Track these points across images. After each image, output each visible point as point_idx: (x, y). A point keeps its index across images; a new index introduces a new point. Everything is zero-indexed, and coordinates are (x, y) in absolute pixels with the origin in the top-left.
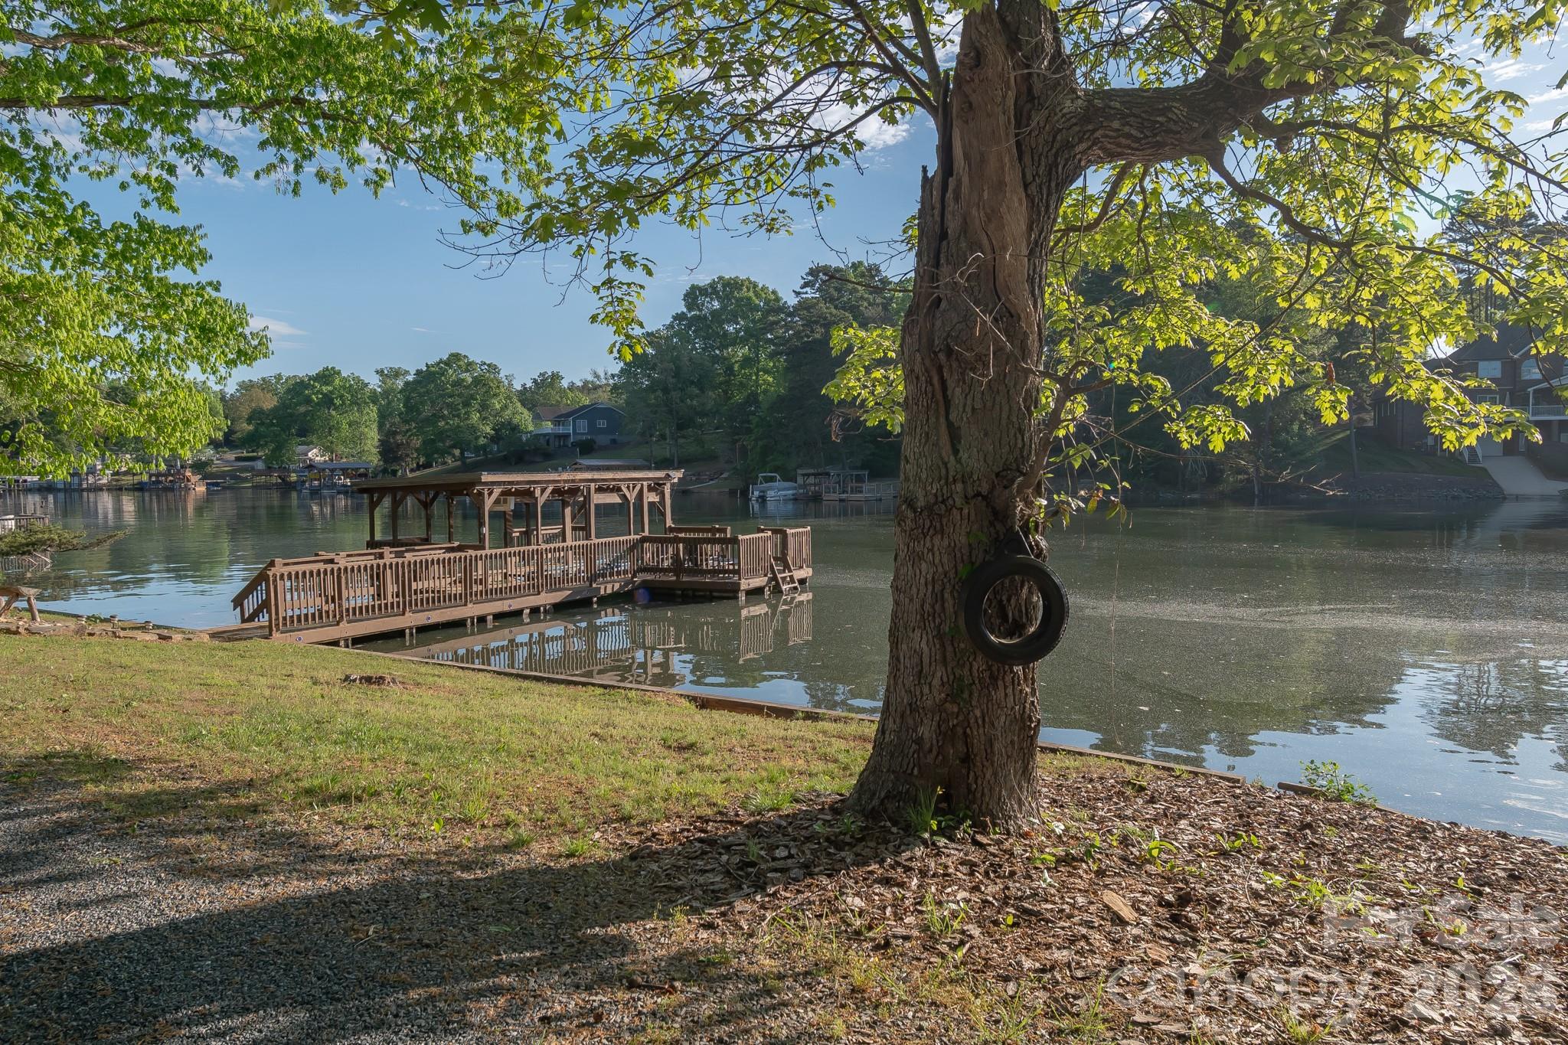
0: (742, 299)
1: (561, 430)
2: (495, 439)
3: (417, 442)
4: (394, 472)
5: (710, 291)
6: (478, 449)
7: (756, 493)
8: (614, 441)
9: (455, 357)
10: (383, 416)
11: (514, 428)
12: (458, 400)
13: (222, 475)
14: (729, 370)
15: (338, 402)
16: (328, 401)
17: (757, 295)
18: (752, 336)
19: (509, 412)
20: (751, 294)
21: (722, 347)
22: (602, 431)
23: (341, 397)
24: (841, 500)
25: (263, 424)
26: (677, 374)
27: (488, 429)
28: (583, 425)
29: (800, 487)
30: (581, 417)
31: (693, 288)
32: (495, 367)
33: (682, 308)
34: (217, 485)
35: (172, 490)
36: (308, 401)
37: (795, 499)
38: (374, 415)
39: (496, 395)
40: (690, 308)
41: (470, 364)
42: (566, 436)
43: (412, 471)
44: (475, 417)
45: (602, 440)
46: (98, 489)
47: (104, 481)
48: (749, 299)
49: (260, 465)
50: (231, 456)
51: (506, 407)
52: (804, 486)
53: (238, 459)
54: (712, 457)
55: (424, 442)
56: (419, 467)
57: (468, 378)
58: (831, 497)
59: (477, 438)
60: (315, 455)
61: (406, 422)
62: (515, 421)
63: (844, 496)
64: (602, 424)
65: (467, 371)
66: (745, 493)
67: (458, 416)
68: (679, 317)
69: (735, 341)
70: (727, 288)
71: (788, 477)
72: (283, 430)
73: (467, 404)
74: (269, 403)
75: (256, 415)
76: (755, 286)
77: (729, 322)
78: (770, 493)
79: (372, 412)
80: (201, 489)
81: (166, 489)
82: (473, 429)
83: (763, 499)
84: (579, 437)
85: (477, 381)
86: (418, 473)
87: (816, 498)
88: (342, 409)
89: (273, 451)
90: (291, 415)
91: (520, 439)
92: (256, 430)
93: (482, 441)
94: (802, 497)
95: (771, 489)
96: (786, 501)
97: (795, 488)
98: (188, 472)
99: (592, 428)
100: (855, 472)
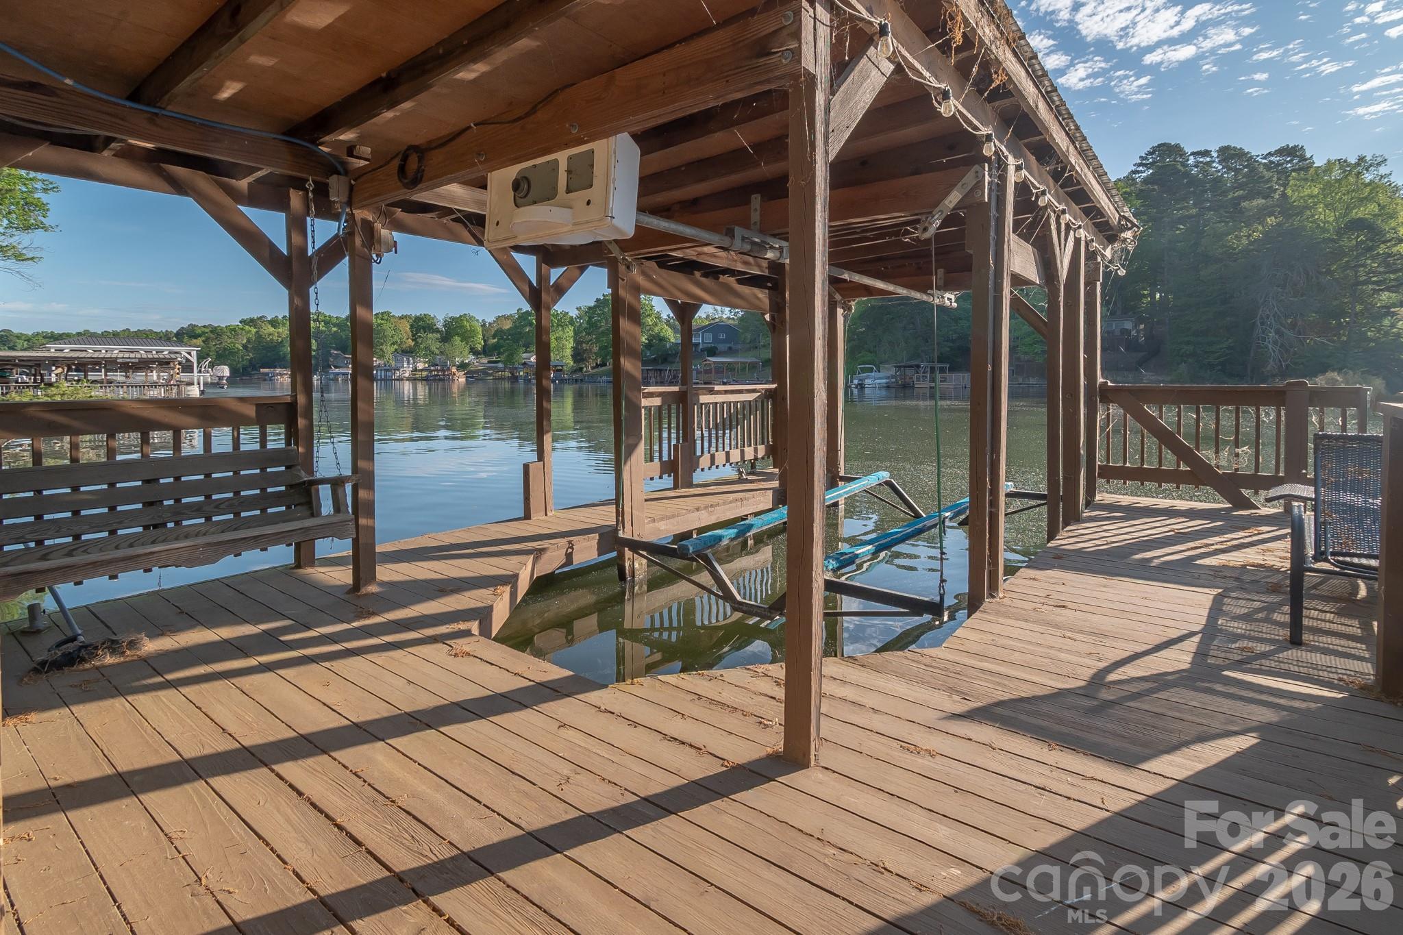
1: (694, 340)
2: (649, 346)
3: (596, 349)
4: (581, 369)
7: (856, 382)
8: (730, 348)
10: (576, 333)
11: (662, 339)
13: (477, 372)
19: (658, 328)
22: (723, 341)
24: (930, 387)
25: (502, 339)
27: (645, 340)
28: (709, 337)
29: (892, 377)
30: (708, 331)
34: (472, 377)
35: (443, 380)
37: (888, 387)
38: (571, 334)
39: (649, 317)
42: (697, 344)
43: (593, 368)
45: (722, 347)
46: (400, 379)
47: (407, 375)
49: (501, 365)
50: (485, 360)
51: (656, 324)
52: (894, 376)
53: (489, 362)
55: (600, 348)
56: (597, 366)
58: (923, 385)
61: (589, 334)
62: (662, 335)
63: (932, 384)
64: (722, 336)
71: (881, 369)
72: (514, 342)
74: (507, 325)
75: (499, 333)
78: (868, 382)
79: (570, 331)
80: (462, 380)
81: (440, 380)
83: (861, 387)
84: (706, 345)
86: (596, 370)
87: (907, 386)
89: (508, 356)
90: (520, 333)
91: (666, 345)
92: (498, 342)
94: (894, 385)
95: (868, 377)
96: (880, 388)
97: (888, 378)
98: (454, 370)
99: (715, 339)
100: (938, 366)
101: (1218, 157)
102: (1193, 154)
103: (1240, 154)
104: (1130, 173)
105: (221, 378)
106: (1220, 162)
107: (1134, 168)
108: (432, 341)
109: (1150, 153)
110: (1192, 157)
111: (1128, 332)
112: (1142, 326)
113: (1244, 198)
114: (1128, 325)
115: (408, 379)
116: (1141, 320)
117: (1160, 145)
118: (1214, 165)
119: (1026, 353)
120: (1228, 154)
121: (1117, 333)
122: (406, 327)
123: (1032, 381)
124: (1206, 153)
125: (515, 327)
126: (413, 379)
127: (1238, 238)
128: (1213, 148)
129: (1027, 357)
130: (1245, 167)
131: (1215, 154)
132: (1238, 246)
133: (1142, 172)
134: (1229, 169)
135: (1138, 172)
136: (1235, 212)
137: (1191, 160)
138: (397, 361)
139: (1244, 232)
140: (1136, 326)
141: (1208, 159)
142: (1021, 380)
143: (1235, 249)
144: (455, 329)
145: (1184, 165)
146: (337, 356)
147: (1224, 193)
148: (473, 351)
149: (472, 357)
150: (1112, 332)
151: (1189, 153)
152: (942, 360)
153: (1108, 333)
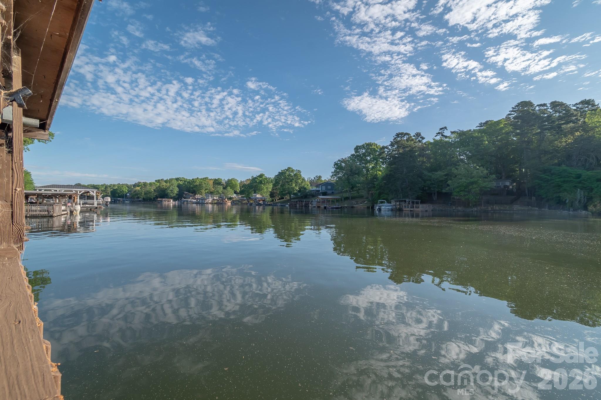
0: (372, 149)
1: (318, 189)
2: (299, 191)
3: (279, 192)
4: (273, 200)
5: (363, 147)
6: (294, 194)
7: (377, 207)
8: (333, 192)
9: (289, 168)
10: (273, 185)
11: (305, 189)
12: (289, 180)
13: (236, 201)
14: (368, 170)
15: (263, 182)
16: (261, 182)
17: (377, 147)
18: (375, 160)
19: (303, 184)
20: (375, 147)
21: (366, 164)
22: (329, 190)
23: (264, 181)
24: (411, 211)
26: (351, 171)
27: (297, 188)
28: (324, 188)
29: (394, 205)
30: (323, 185)
31: (357, 146)
32: (300, 171)
33: (353, 153)
34: (234, 203)
35: (222, 204)
36: (256, 182)
37: (392, 210)
39: (299, 179)
40: (356, 152)
41: (293, 170)
42: (319, 191)
43: (278, 200)
44: (294, 185)
45: (329, 192)
46: (207, 203)
47: (210, 202)
48: (375, 148)
49: (245, 198)
50: (240, 196)
51: (302, 182)
52: (395, 205)
53: (242, 197)
54: (362, 197)
56: (280, 199)
57: (292, 174)
58: (407, 210)
59: (294, 191)
60: (258, 196)
61: (276, 186)
62: (305, 186)
63: (412, 209)
64: (329, 187)
65: (292, 172)
66: (373, 208)
67: (289, 185)
68: (353, 155)
69: (369, 162)
70: (368, 146)
71: (389, 202)
72: (250, 189)
73: (291, 181)
74: (248, 183)
75: (245, 186)
76: (377, 145)
77: (368, 156)
78: (383, 207)
80: (230, 204)
82: (293, 188)
83: (380, 210)
84: (323, 191)
85: (295, 175)
87: (400, 210)
88: (264, 184)
89: (248, 195)
90: (252, 186)
91: (306, 191)
92: (245, 189)
93: (295, 191)
94: (394, 209)
95: (383, 206)
96: (388, 211)
97: (392, 206)
98: (226, 200)
99: (326, 188)
100: (415, 201)
101: (550, 106)
102: (538, 105)
103: (561, 104)
104: (507, 115)
105: (107, 202)
106: (551, 109)
107: (509, 113)
108: (220, 189)
109: (517, 106)
110: (537, 107)
111: (508, 187)
112: (515, 184)
113: (563, 124)
114: (508, 183)
115: (210, 203)
116: (514, 181)
117: (521, 102)
118: (549, 110)
119: (456, 196)
120: (554, 105)
121: (502, 187)
122: (211, 182)
123: (459, 208)
124: (544, 105)
125: (251, 183)
126: (211, 203)
127: (561, 142)
128: (548, 102)
129: (457, 198)
130: (564, 110)
131: (549, 105)
132: (561, 146)
133: (513, 114)
134: (556, 111)
135: (511, 114)
136: (559, 130)
137: (537, 108)
138: (207, 196)
139: (564, 140)
140: (511, 184)
141: (545, 108)
142: (454, 208)
143: (559, 148)
144: (230, 184)
145: (534, 110)
146: (186, 194)
147: (553, 122)
148: (235, 192)
149: (235, 195)
150: (500, 187)
151: (536, 105)
152: (418, 198)
153: (498, 187)
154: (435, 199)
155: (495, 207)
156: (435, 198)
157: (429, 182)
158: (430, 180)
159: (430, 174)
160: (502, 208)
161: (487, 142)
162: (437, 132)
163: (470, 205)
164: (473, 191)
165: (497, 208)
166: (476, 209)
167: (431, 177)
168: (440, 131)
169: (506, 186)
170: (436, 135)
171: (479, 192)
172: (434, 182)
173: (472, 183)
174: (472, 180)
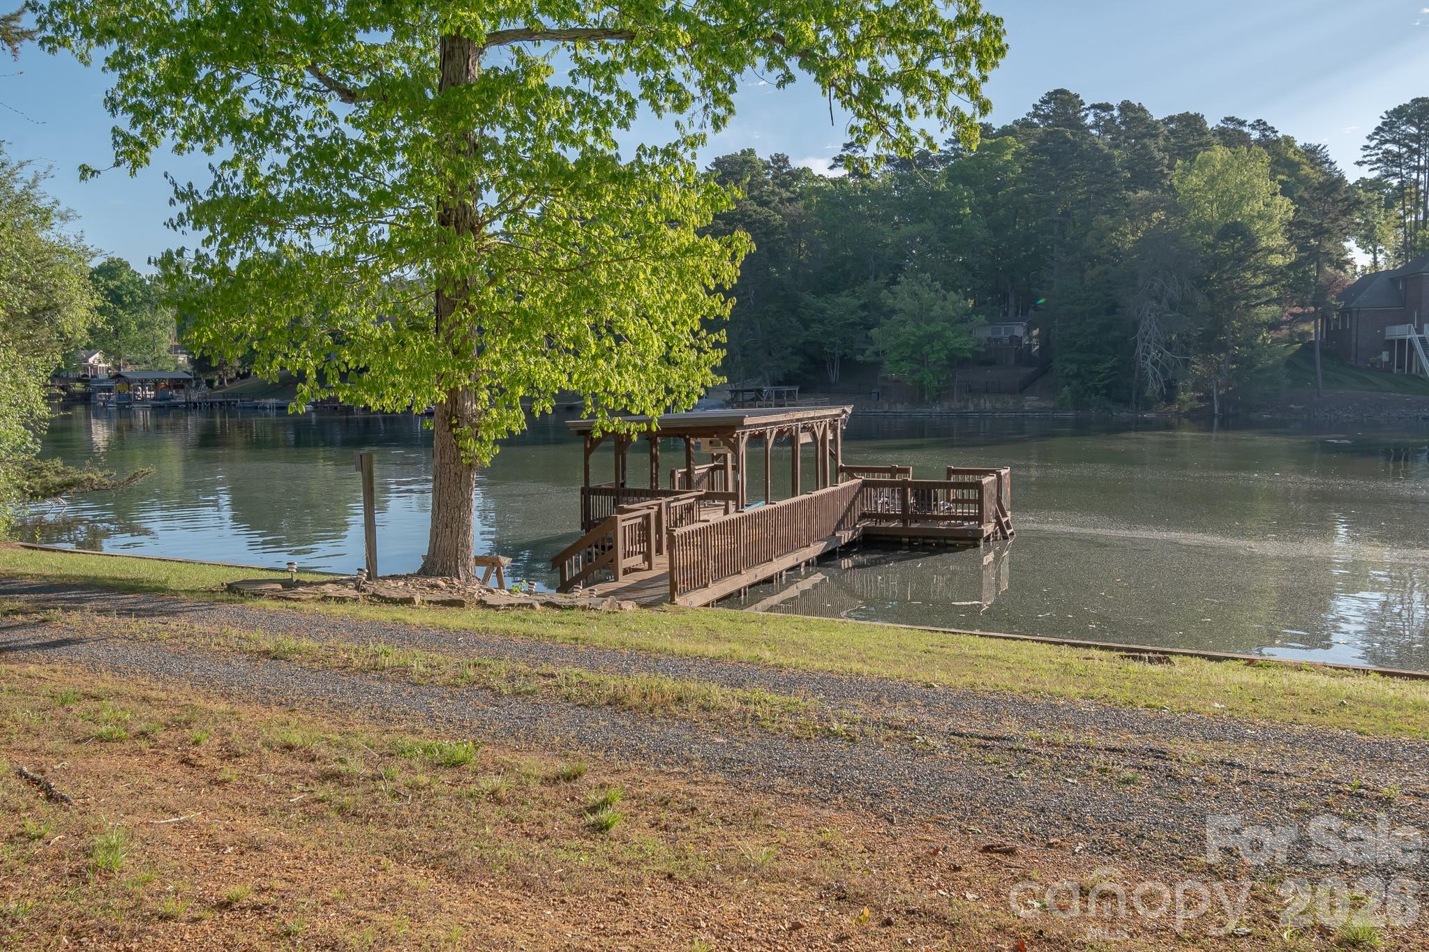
100: (786, 389)
102: (1093, 106)
109: (1044, 102)
110: (1092, 112)
111: (1019, 340)
112: (1036, 331)
114: (1019, 331)
116: (1036, 322)
118: (1116, 123)
119: (891, 372)
121: (1006, 341)
123: (899, 408)
127: (1123, 235)
129: (894, 377)
132: (1123, 244)
137: (1091, 117)
139: (1129, 229)
140: (1028, 331)
142: (886, 406)
143: (1119, 248)
145: (1082, 121)
150: (1001, 340)
151: (1087, 105)
152: (788, 381)
153: (996, 340)
154: (833, 380)
155: (982, 401)
156: (834, 375)
157: (816, 328)
158: (821, 321)
159: (821, 303)
160: (998, 405)
161: (968, 211)
162: (836, 155)
163: (926, 397)
164: (933, 358)
165: (988, 405)
166: (938, 409)
167: (823, 311)
168: (845, 154)
169: (1016, 340)
170: (832, 162)
171: (945, 363)
172: (831, 329)
173: (931, 338)
174: (930, 329)
